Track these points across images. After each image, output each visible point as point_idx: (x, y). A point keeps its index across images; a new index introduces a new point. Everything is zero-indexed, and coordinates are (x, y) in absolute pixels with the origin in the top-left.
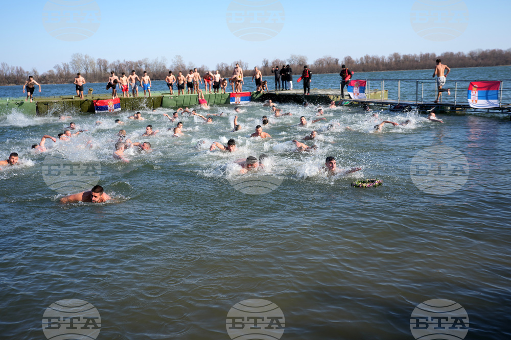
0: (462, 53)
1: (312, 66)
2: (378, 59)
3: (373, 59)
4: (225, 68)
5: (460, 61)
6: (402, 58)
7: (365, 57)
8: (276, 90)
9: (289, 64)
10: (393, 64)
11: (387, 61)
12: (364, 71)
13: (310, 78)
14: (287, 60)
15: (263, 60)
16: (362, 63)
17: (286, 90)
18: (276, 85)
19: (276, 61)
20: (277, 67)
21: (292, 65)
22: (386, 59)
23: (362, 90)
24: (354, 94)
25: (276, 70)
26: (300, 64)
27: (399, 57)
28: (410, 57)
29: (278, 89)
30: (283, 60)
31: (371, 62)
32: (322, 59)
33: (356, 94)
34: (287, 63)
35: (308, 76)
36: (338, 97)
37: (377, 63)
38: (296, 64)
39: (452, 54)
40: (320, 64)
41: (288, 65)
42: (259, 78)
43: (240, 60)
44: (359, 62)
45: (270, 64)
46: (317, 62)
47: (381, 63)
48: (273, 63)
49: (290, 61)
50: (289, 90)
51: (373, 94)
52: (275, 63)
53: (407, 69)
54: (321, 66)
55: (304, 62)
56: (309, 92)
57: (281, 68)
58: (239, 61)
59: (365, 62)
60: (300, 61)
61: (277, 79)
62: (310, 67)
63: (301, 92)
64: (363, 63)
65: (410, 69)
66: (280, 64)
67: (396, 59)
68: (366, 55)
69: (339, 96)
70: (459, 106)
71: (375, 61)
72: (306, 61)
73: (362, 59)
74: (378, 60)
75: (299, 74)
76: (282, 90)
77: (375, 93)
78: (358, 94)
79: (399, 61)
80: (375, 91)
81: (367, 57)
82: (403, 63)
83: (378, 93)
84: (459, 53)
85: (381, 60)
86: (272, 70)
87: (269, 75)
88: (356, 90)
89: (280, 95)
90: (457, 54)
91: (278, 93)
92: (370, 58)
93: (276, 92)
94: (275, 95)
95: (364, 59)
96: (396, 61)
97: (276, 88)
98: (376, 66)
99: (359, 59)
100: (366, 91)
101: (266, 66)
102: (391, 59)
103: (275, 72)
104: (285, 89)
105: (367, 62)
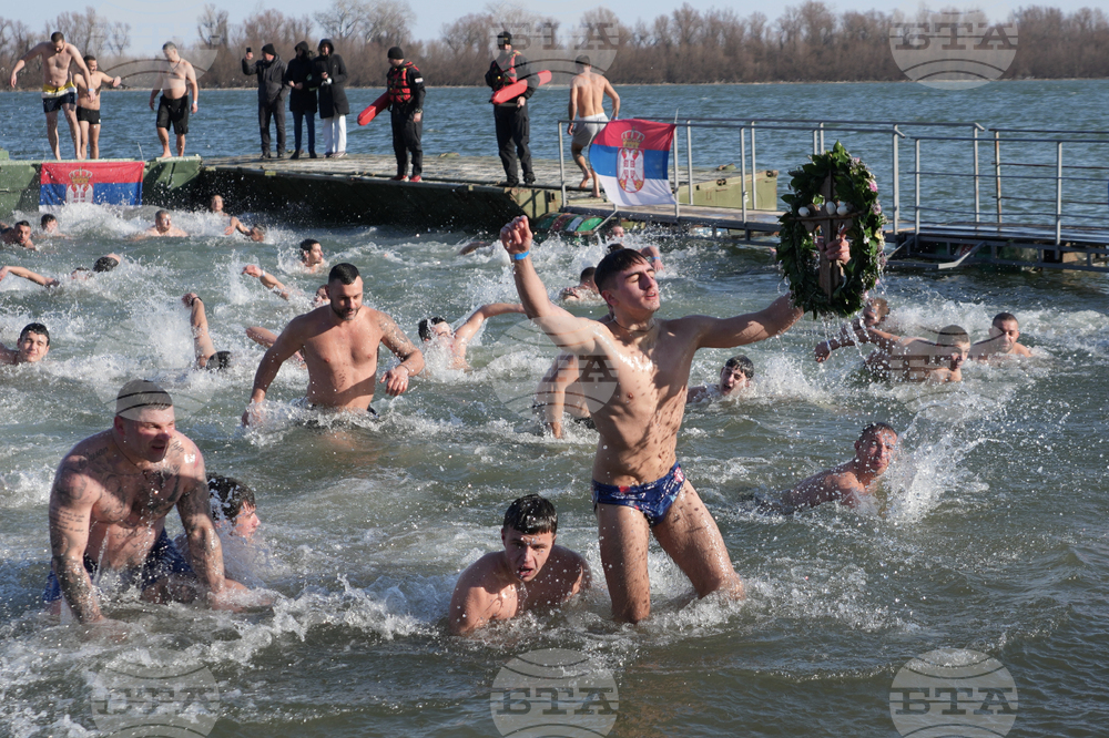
0: (1098, 12)
1: (433, 47)
2: (733, 29)
3: (715, 25)
4: (13, 42)
5: (1090, 51)
6: (839, 27)
7: (677, 15)
8: (266, 158)
9: (329, 37)
10: (801, 51)
11: (774, 39)
12: (670, 78)
13: (415, 104)
14: (318, 16)
15: (202, 12)
16: (666, 45)
17: (313, 156)
18: (265, 132)
19: (267, 20)
20: (268, 49)
21: (342, 40)
22: (772, 31)
23: (658, 165)
24: (622, 184)
25: (263, 65)
26: (378, 40)
27: (829, 24)
28: (874, 21)
29: (274, 154)
30: (298, 17)
31: (704, 41)
32: (480, 19)
33: (630, 185)
34: (317, 34)
35: (407, 94)
36: (549, 198)
37: (732, 48)
38: (360, 35)
39: (1054, 16)
40: (470, 41)
41: (324, 43)
42: (185, 99)
43: (91, 11)
44: (651, 40)
45: (236, 34)
46: (456, 30)
47: (747, 46)
48: (251, 29)
49: (328, 23)
50: (329, 155)
51: (712, 185)
52: (260, 29)
53: (860, 78)
54: (476, 48)
55: (397, 30)
56: (418, 169)
57: (287, 56)
58: (83, 13)
59: (675, 40)
60: (379, 24)
61: (268, 108)
62: (425, 54)
63: (383, 166)
64: (668, 45)
65: (876, 78)
66: (282, 36)
67: (814, 28)
68: (679, 7)
69: (557, 193)
70: (1079, 246)
71: (721, 37)
72: (408, 26)
73: (661, 23)
74: (733, 32)
75: (374, 84)
76: (295, 157)
77: (722, 182)
78: (639, 184)
79: (828, 40)
80: (720, 175)
81: (685, 18)
82: (845, 47)
83: (733, 181)
84: (1086, 13)
85: (748, 30)
86: (244, 63)
87: (231, 85)
88: (631, 163)
89: (283, 180)
90: (1078, 17)
91: (271, 169)
92: (699, 23)
93: (265, 165)
94: (258, 178)
95: (671, 25)
96: (813, 40)
97: (265, 146)
98: (727, 60)
99: (650, 24)
100: (676, 174)
101: (217, 42)
102: (790, 29)
103: (259, 73)
104: (306, 153)
105: (686, 39)
